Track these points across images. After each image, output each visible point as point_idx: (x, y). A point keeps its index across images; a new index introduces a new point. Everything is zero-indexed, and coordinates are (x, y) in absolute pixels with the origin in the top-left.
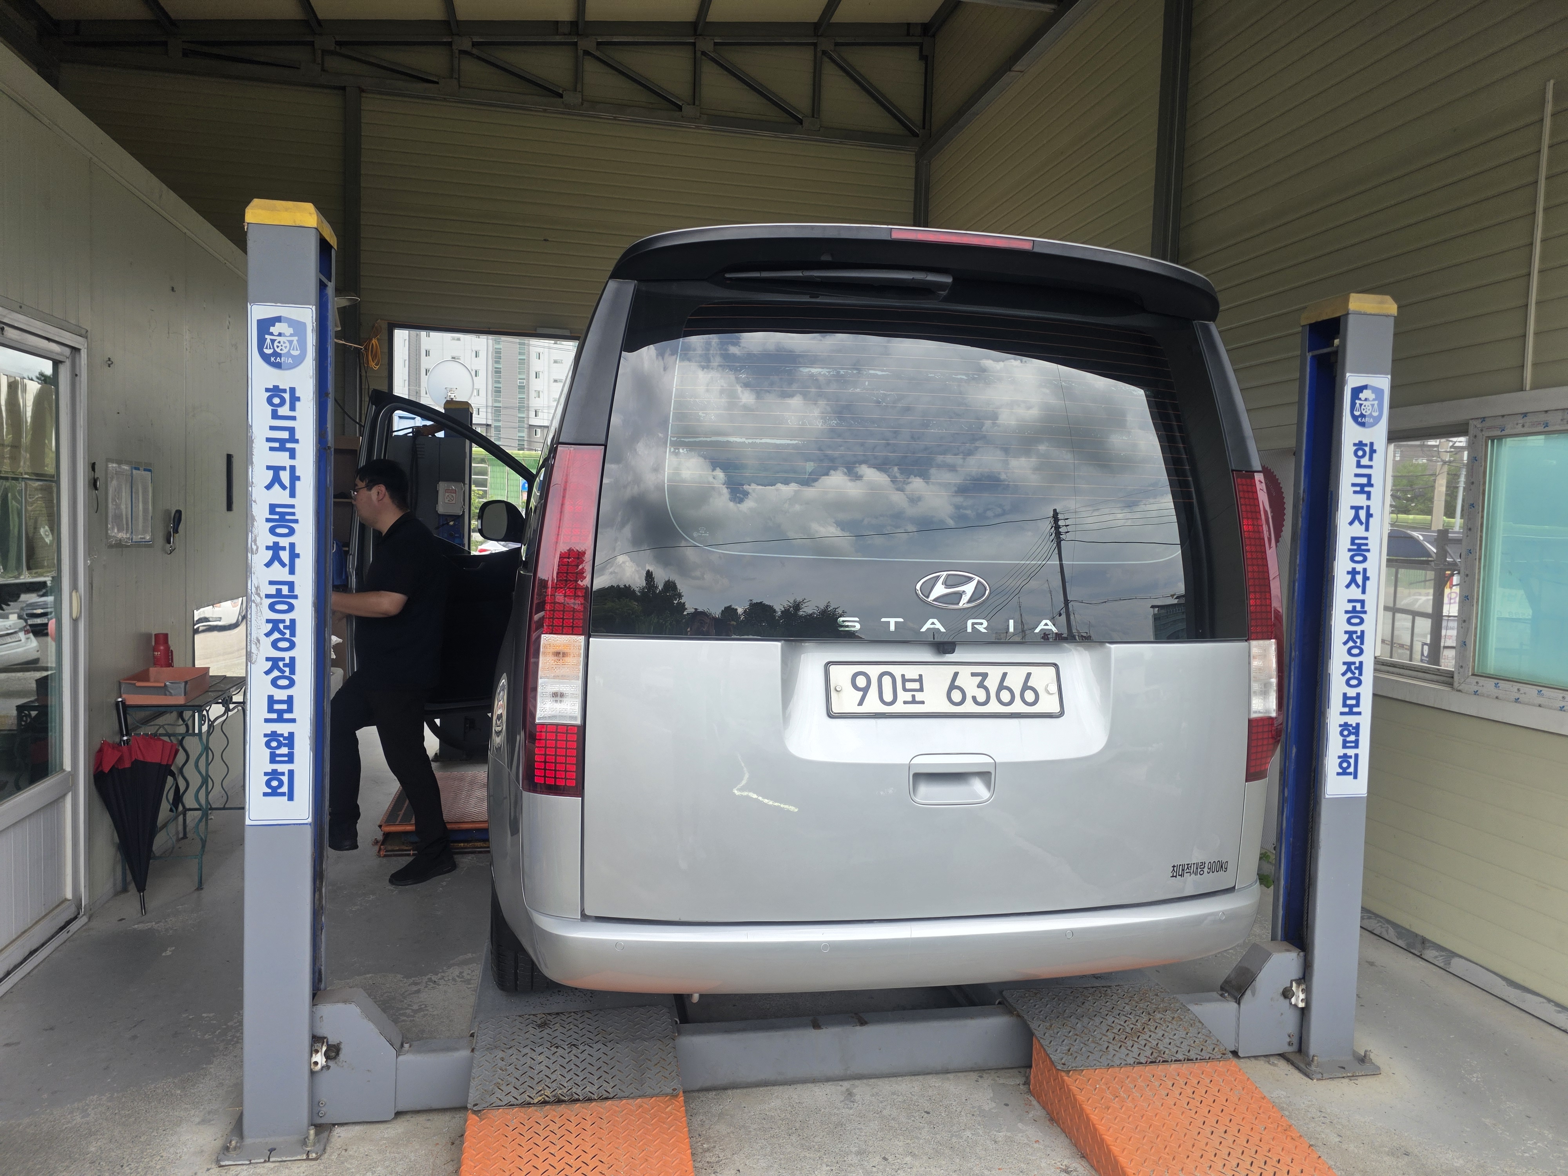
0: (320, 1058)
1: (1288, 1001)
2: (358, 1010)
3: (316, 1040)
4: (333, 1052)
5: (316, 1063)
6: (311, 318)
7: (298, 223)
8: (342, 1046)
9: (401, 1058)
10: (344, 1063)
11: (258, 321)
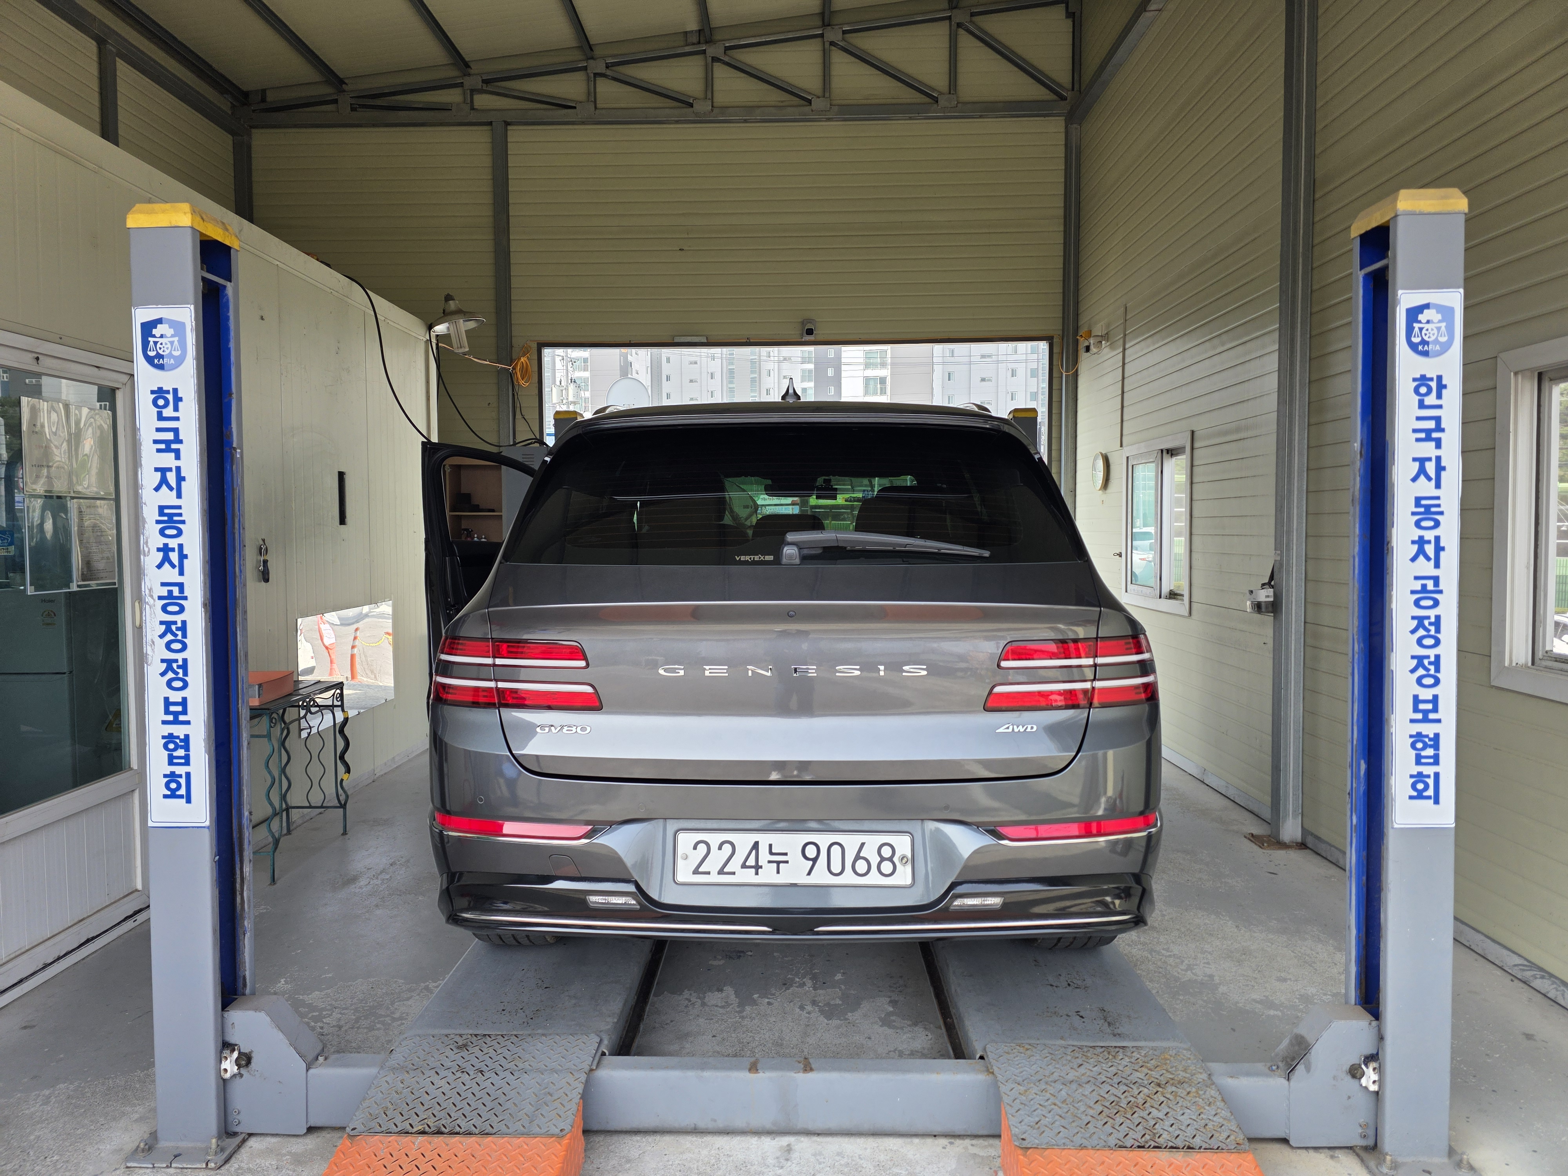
0: (230, 1066)
2: (268, 1018)
3: (227, 1046)
4: (245, 1060)
5: (225, 1070)
6: (191, 318)
8: (254, 1055)
9: (310, 1072)
10: (256, 1072)
11: (141, 324)
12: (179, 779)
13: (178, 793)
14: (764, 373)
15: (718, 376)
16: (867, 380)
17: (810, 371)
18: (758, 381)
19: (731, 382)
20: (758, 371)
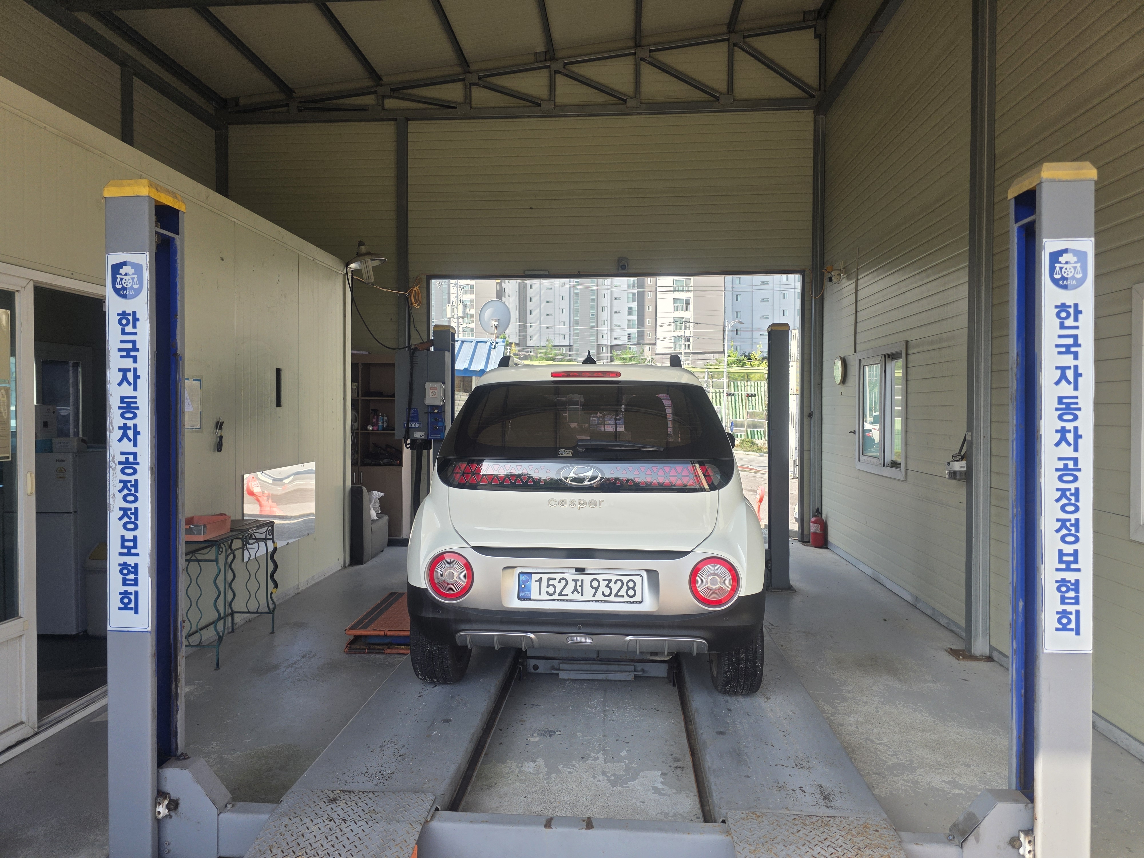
0: (162, 810)
1: (1016, 850)
2: (191, 775)
3: (161, 794)
4: (174, 805)
5: (159, 813)
6: (145, 261)
7: (136, 194)
8: (180, 801)
9: (221, 815)
10: (182, 815)
11: (112, 265)
12: (130, 596)
13: (129, 606)
14: (601, 296)
15: (567, 298)
16: (676, 300)
17: (634, 295)
18: (596, 302)
19: (577, 303)
20: (596, 294)
